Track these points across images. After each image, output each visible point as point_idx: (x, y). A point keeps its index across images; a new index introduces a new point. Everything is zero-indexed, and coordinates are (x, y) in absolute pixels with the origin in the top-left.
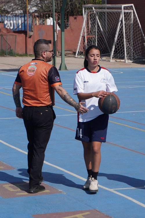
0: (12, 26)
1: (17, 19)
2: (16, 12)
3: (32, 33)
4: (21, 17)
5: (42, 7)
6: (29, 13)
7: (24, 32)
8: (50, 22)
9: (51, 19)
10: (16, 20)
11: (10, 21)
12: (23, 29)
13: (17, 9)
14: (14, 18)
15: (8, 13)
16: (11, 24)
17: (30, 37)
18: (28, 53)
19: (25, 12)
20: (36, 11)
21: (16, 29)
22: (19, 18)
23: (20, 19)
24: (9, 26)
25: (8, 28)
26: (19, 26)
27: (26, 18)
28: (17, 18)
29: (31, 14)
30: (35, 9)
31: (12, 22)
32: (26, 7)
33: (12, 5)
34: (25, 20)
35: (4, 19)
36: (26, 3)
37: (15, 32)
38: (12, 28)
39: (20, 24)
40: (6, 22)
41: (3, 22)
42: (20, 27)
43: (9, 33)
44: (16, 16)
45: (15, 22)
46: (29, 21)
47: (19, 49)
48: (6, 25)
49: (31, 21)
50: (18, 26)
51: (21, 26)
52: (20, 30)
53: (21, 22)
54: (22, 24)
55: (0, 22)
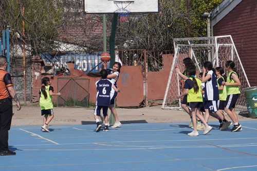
0: (86, 67)
4: (98, 55)
10: (91, 59)
11: (83, 60)
14: (89, 57)
16: (84, 64)
21: (90, 71)
22: (96, 56)
23: (97, 58)
24: (81, 67)
25: (81, 69)
26: (95, 67)
28: (93, 57)
31: (85, 62)
35: (74, 59)
37: (89, 75)
38: (85, 70)
39: (96, 65)
40: (77, 62)
41: (74, 62)
42: (97, 69)
43: (81, 76)
45: (89, 61)
48: (78, 65)
52: (96, 72)
53: (98, 61)
54: (99, 64)
55: (70, 62)
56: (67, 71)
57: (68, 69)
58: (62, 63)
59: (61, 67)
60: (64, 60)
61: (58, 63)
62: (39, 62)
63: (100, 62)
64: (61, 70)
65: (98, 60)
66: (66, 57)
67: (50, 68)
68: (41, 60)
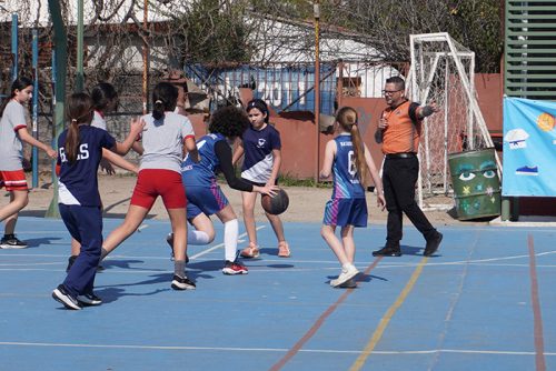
0: (279, 97)
1: (294, 79)
4: (306, 73)
10: (290, 81)
11: (273, 82)
12: (310, 108)
14: (287, 76)
16: (275, 91)
21: (289, 107)
22: (302, 75)
23: (302, 78)
24: (268, 98)
25: (268, 102)
26: (299, 99)
28: (295, 76)
31: (278, 86)
35: (256, 79)
37: (285, 115)
38: (277, 103)
39: (301, 93)
40: (261, 87)
41: (253, 87)
42: (302, 101)
44: (291, 69)
45: (287, 85)
47: (296, 165)
48: (262, 94)
50: (296, 97)
51: (306, 100)
52: (301, 109)
53: (306, 86)
54: (307, 92)
55: (246, 86)
56: (239, 105)
57: (240, 102)
58: (229, 87)
59: (227, 96)
60: (234, 81)
61: (221, 87)
63: (309, 88)
64: (228, 103)
65: (306, 82)
66: (238, 74)
67: (203, 97)
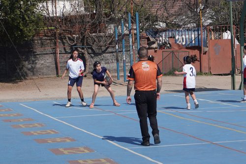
0: (185, 41)
1: (190, 34)
2: (189, 26)
3: (207, 49)
4: (194, 31)
5: (217, 20)
6: (203, 26)
7: (199, 48)
8: (227, 35)
9: (229, 32)
11: (182, 35)
12: (197, 45)
13: (190, 23)
14: (187, 32)
15: (179, 26)
16: (183, 38)
17: (205, 53)
18: (203, 71)
19: (198, 26)
20: (210, 24)
21: (188, 45)
23: (193, 33)
24: (180, 42)
25: (180, 43)
26: (192, 42)
27: (200, 32)
29: (205, 28)
30: (210, 21)
31: (184, 36)
32: (199, 20)
33: (184, 17)
34: (198, 35)
35: (175, 34)
36: (200, 15)
37: (187, 48)
38: (184, 43)
39: (193, 39)
40: (177, 37)
41: (174, 37)
42: (194, 42)
43: (180, 49)
44: (188, 30)
45: (187, 36)
46: (203, 35)
48: (177, 40)
49: (206, 35)
52: (193, 45)
53: (195, 36)
54: (195, 38)
55: (171, 37)
56: (169, 45)
57: (169, 44)
58: (164, 38)
59: (163, 41)
60: (166, 36)
61: (161, 38)
62: (145, 38)
64: (164, 44)
65: (195, 34)
66: (168, 33)
67: (154, 43)
68: (147, 37)
